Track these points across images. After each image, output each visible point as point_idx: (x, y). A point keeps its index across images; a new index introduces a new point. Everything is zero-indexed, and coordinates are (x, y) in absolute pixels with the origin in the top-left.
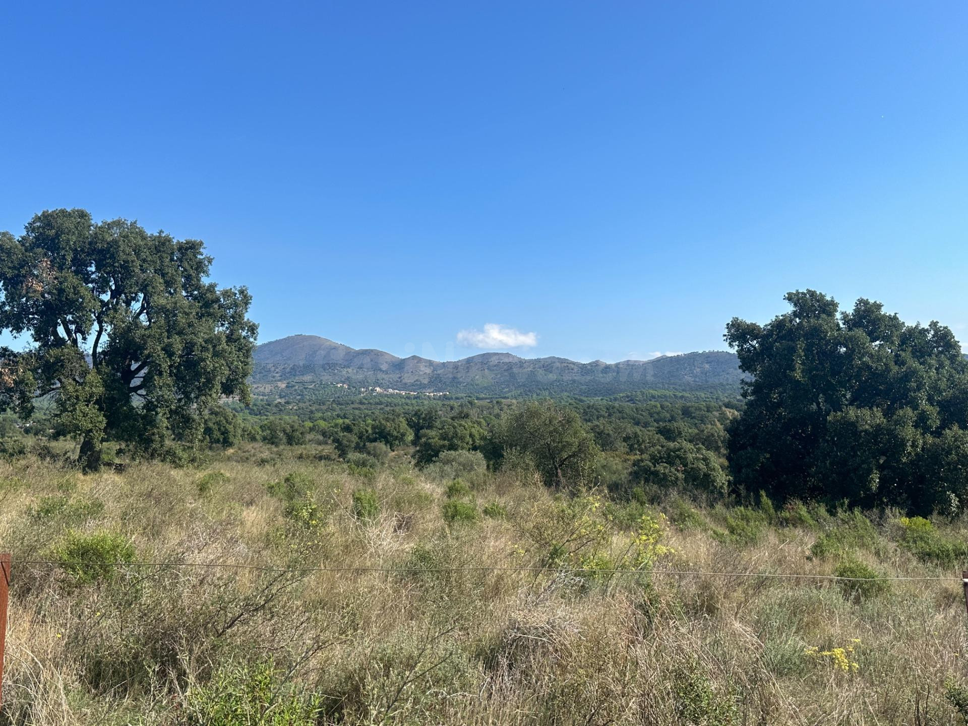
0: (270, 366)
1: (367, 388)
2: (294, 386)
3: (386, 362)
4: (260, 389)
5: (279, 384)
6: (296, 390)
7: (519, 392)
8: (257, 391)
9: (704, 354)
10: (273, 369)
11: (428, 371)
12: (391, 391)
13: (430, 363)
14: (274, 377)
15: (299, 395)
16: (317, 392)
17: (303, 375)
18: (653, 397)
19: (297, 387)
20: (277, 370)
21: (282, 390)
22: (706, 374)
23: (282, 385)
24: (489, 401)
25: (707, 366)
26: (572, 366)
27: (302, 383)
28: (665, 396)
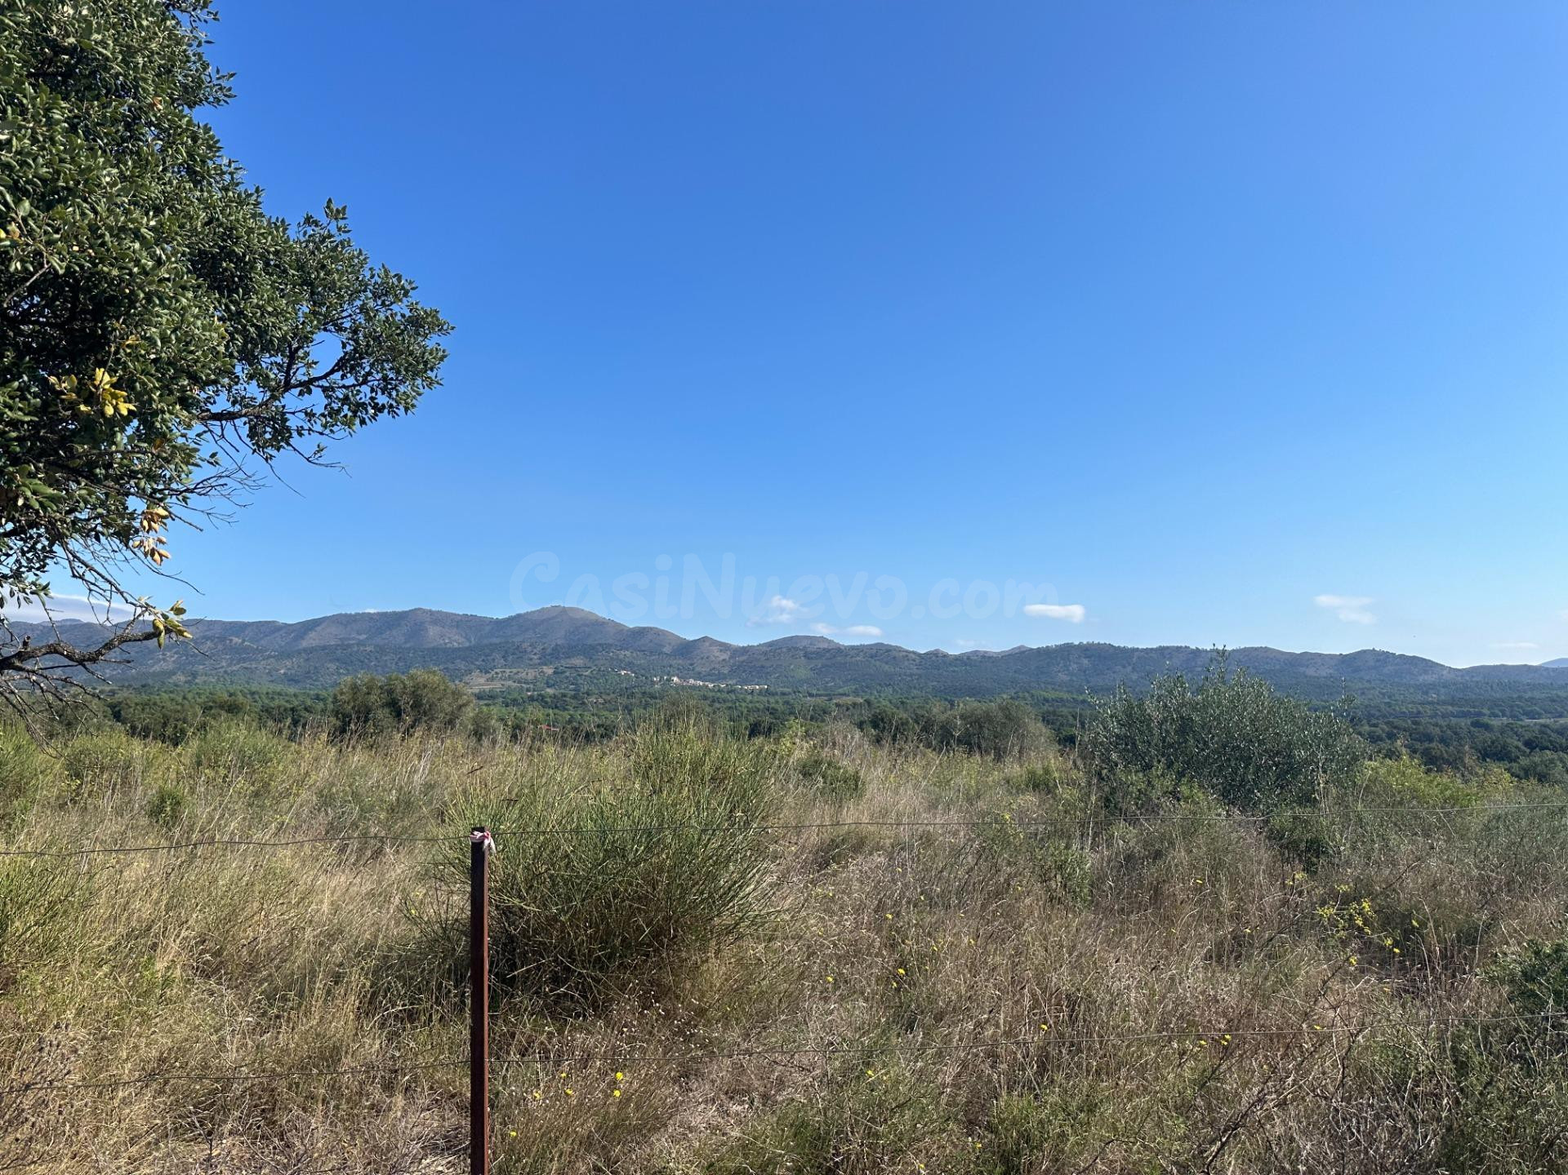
0: (525, 645)
1: (661, 678)
2: (565, 672)
3: (670, 644)
4: (520, 675)
5: (545, 669)
6: (567, 678)
7: (854, 687)
8: (516, 677)
9: (1080, 646)
10: (529, 649)
11: (725, 656)
12: (692, 681)
13: (725, 647)
14: (531, 659)
15: (572, 684)
16: (595, 681)
17: (569, 657)
18: (1046, 700)
19: (568, 674)
20: (535, 651)
21: (549, 677)
22: (1085, 672)
23: (549, 671)
24: (826, 698)
25: (1086, 661)
26: (914, 656)
27: (574, 668)
28: (1062, 700)
